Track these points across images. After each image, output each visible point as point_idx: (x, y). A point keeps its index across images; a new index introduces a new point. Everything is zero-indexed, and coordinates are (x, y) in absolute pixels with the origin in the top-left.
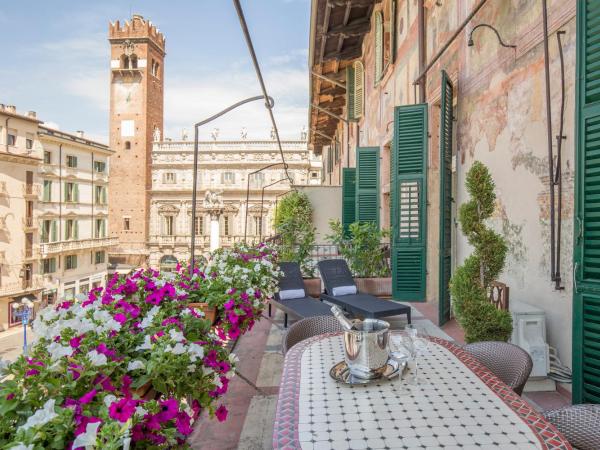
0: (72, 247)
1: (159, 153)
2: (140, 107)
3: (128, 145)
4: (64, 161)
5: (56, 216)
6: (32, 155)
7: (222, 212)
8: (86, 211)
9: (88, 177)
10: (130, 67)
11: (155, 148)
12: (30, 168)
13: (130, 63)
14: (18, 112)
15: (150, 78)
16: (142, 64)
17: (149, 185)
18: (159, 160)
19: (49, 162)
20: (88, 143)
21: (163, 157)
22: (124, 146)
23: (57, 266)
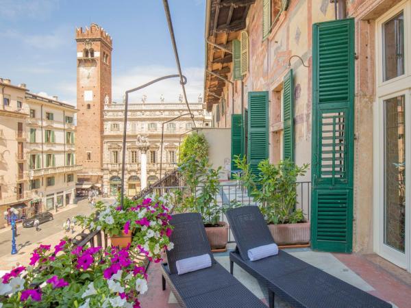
0: (50, 172)
1: (108, 111)
2: (96, 82)
3: (89, 106)
4: (44, 117)
5: (39, 151)
6: (22, 111)
7: (148, 148)
8: (61, 148)
9: (61, 126)
10: (90, 57)
11: (106, 108)
12: (21, 120)
13: (89, 54)
14: (12, 84)
15: (102, 64)
16: (97, 54)
17: (102, 131)
18: (108, 116)
19: (34, 117)
20: (61, 104)
21: (111, 113)
22: (86, 107)
23: (41, 184)
